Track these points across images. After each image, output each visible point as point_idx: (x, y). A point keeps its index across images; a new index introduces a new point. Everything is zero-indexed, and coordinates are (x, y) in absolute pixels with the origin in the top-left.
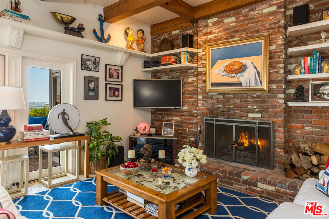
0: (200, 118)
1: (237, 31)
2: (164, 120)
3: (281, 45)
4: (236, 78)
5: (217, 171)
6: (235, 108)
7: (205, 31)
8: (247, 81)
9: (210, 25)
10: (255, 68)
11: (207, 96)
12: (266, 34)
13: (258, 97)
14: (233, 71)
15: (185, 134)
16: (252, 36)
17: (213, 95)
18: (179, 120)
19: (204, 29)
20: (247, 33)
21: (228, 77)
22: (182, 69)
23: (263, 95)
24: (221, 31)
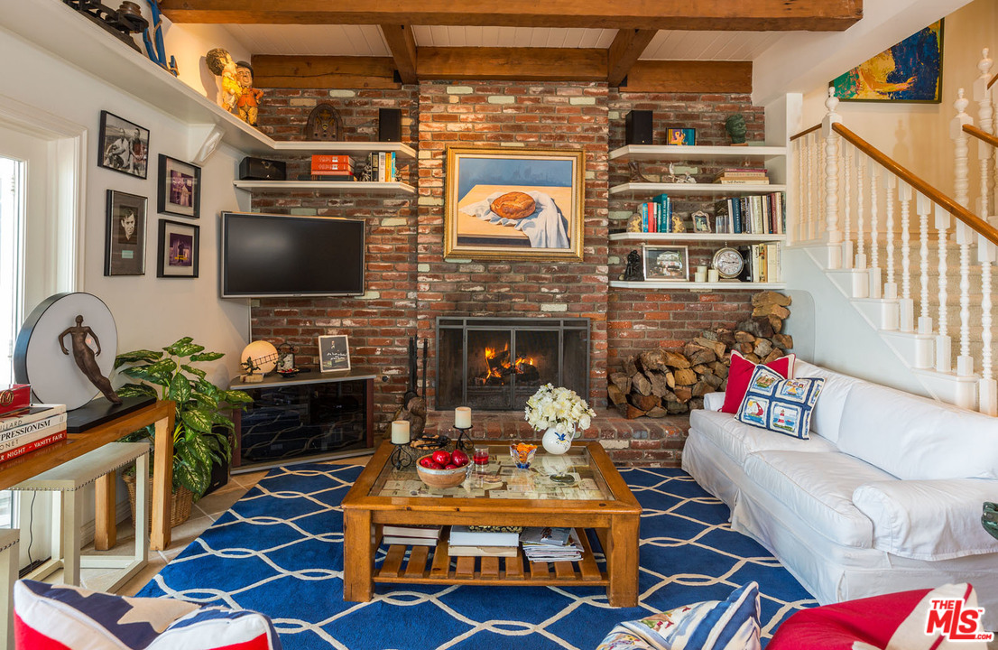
0: (425, 319)
1: (519, 128)
2: (300, 330)
3: (603, 174)
4: (518, 228)
5: (512, 435)
6: (512, 293)
7: (438, 109)
8: (541, 237)
9: (454, 99)
10: (559, 211)
11: (444, 266)
12: (577, 146)
13: (562, 269)
14: (512, 214)
15: (369, 361)
16: (550, 146)
17: (458, 264)
18: (350, 327)
19: (436, 106)
20: (541, 137)
21: (500, 224)
22: (364, 195)
23: (570, 267)
24: (481, 120)
